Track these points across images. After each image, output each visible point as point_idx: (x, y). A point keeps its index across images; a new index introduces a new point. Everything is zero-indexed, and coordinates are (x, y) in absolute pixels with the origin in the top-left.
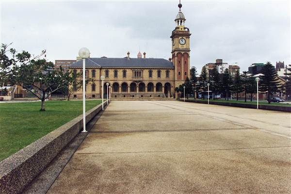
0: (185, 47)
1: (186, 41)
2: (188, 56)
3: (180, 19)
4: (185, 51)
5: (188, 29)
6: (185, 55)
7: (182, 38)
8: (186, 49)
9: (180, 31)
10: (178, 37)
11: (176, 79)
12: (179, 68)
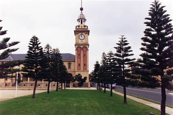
0: (84, 41)
1: (85, 37)
2: (87, 49)
3: (81, 19)
4: (83, 45)
5: (87, 27)
6: (84, 49)
7: (82, 34)
8: (85, 43)
9: (80, 29)
10: (78, 34)
11: (76, 70)
12: (79, 60)
